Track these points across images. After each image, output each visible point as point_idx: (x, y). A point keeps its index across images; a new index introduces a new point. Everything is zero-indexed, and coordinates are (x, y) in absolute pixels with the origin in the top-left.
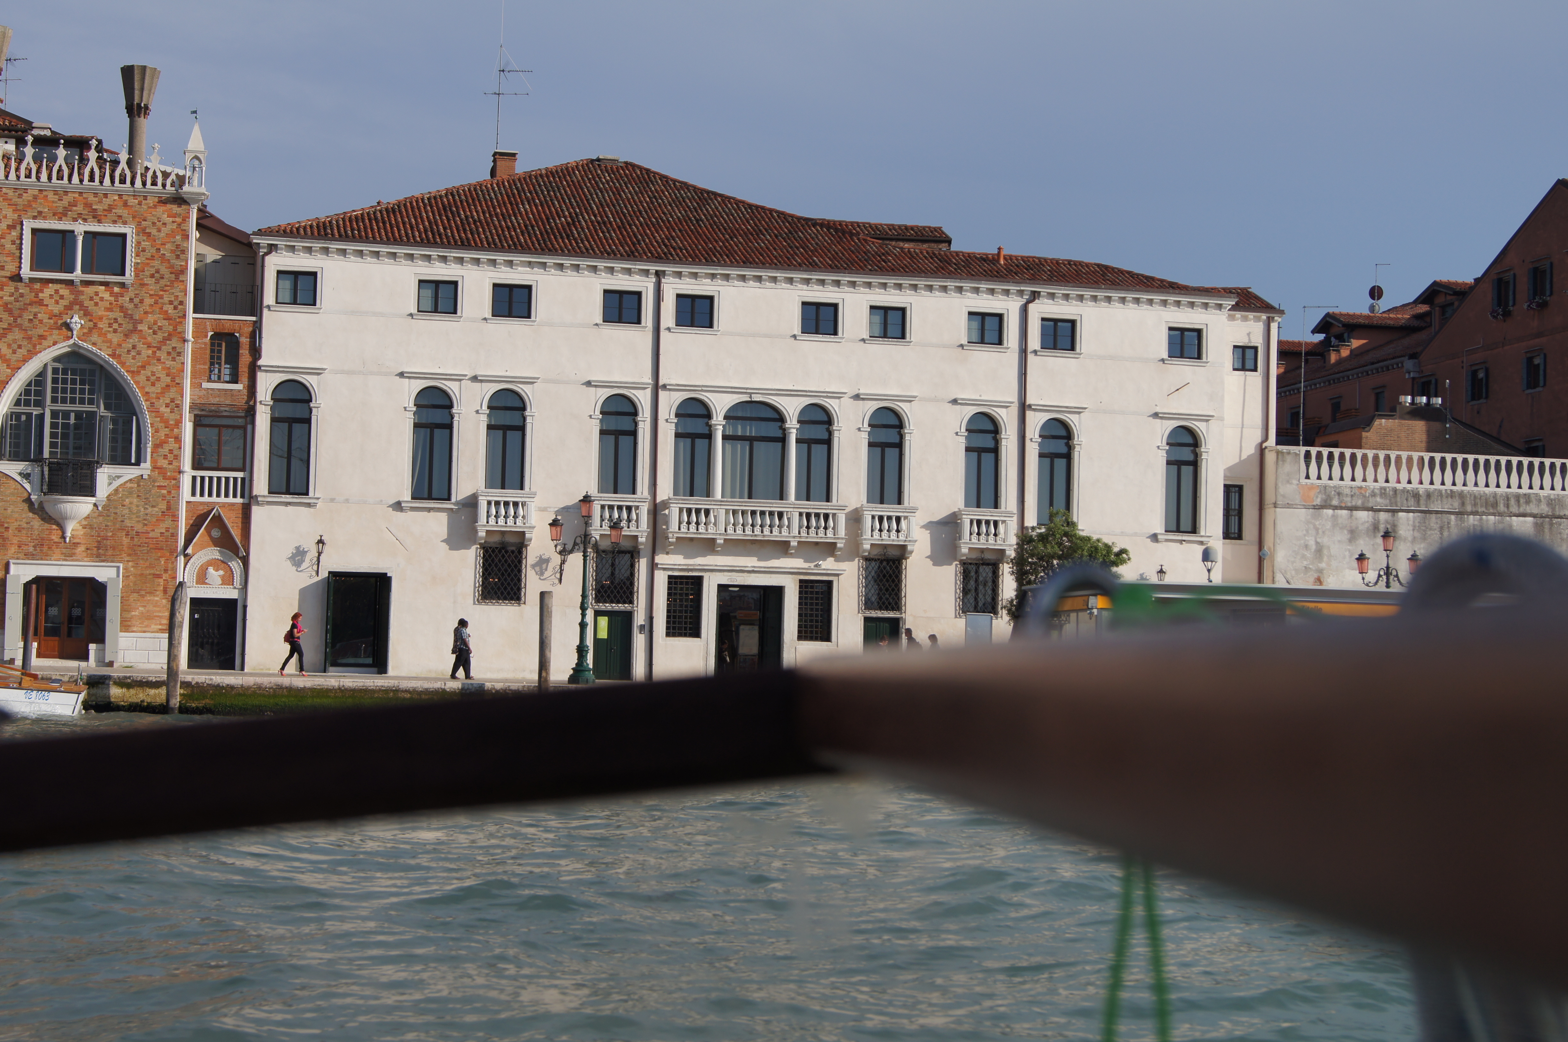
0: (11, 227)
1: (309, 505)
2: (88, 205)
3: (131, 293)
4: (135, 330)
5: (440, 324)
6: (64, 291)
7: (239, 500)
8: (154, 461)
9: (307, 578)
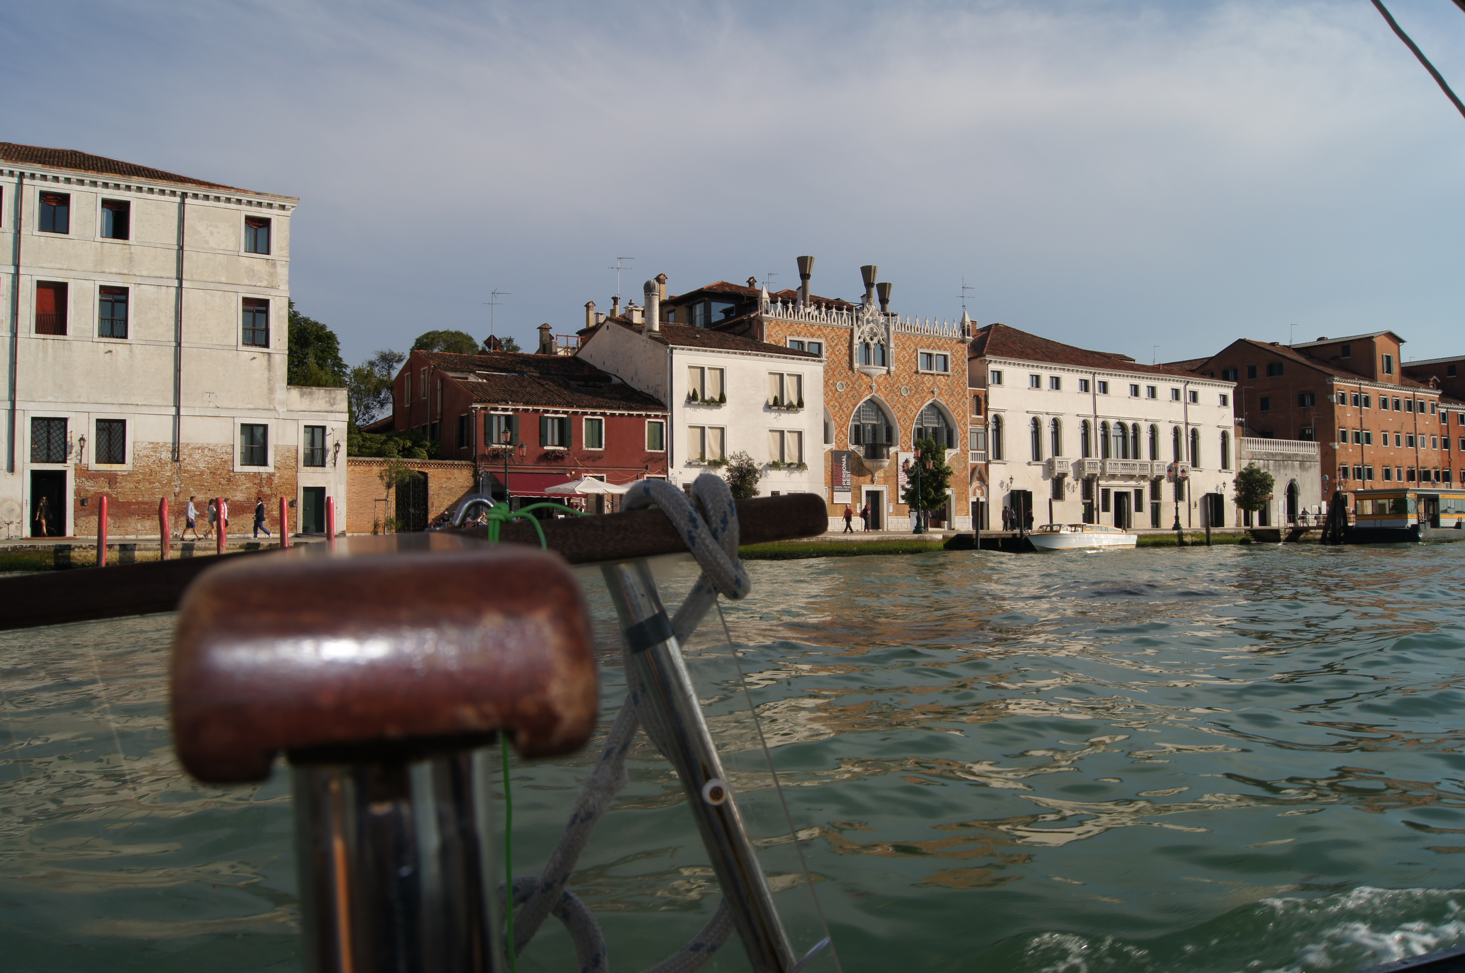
0: (914, 352)
1: (1004, 464)
2: (936, 344)
3: (951, 378)
4: (953, 394)
5: (1036, 392)
6: (931, 378)
7: (984, 462)
8: (960, 447)
9: (1006, 493)
